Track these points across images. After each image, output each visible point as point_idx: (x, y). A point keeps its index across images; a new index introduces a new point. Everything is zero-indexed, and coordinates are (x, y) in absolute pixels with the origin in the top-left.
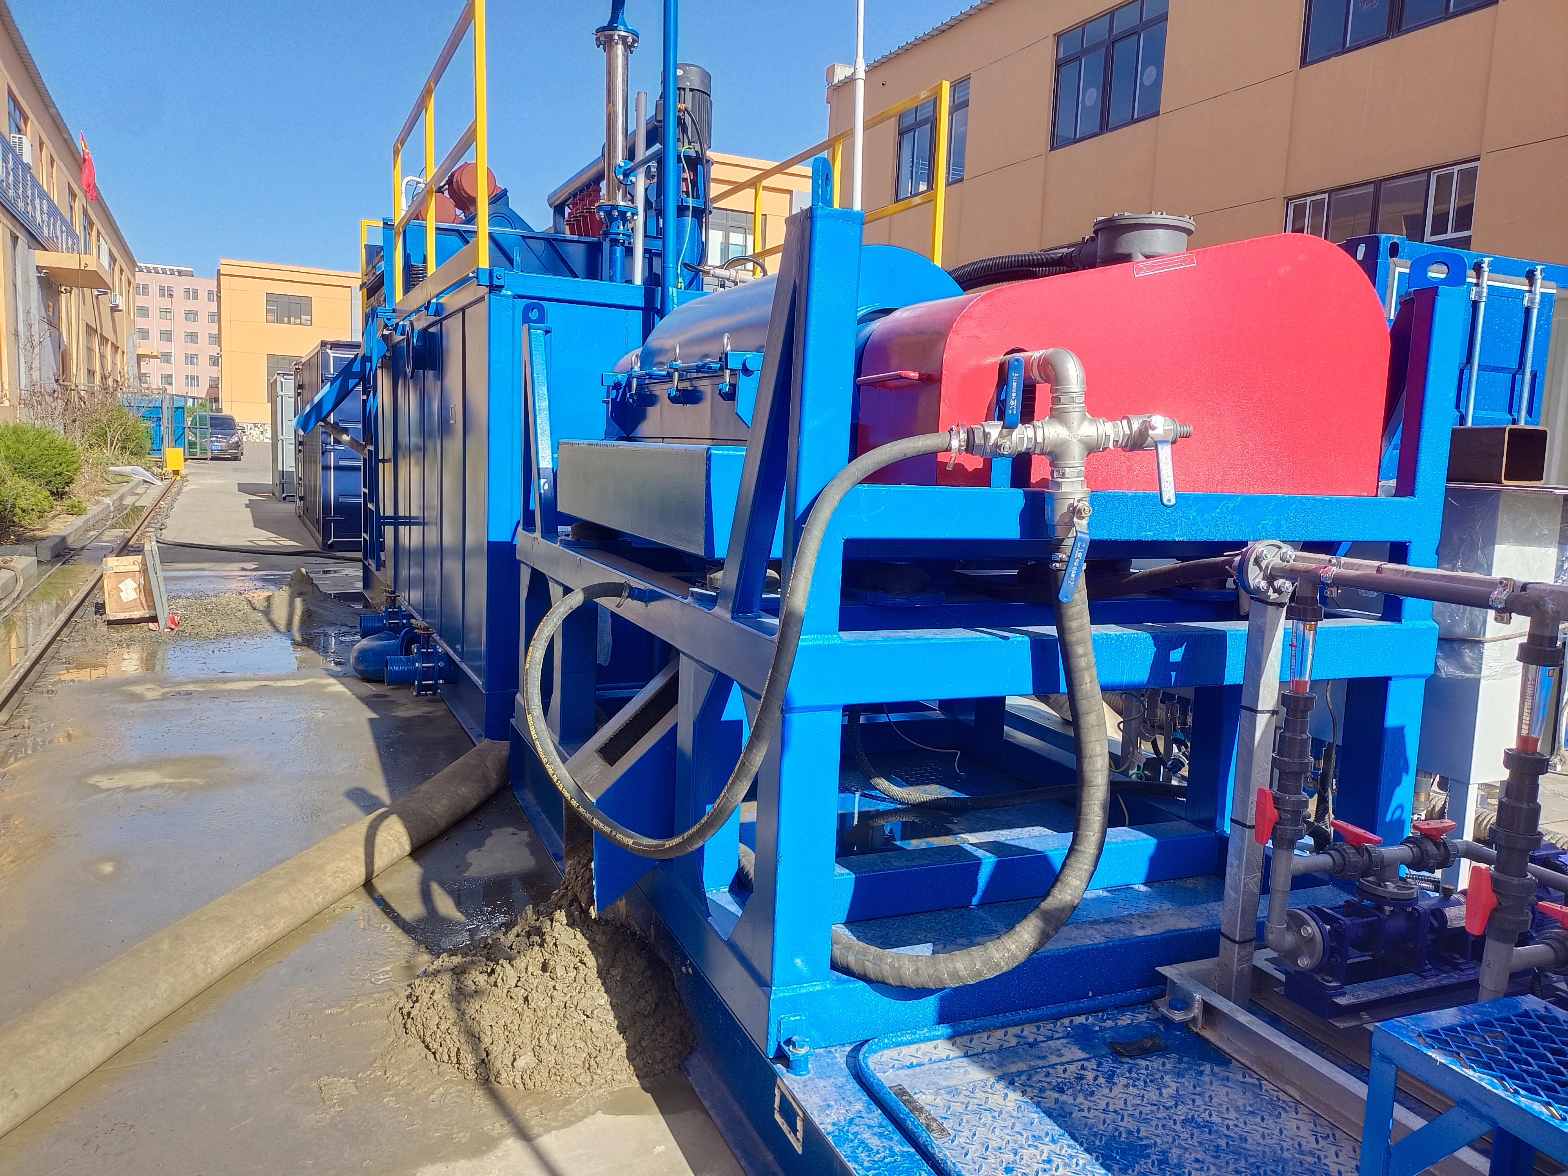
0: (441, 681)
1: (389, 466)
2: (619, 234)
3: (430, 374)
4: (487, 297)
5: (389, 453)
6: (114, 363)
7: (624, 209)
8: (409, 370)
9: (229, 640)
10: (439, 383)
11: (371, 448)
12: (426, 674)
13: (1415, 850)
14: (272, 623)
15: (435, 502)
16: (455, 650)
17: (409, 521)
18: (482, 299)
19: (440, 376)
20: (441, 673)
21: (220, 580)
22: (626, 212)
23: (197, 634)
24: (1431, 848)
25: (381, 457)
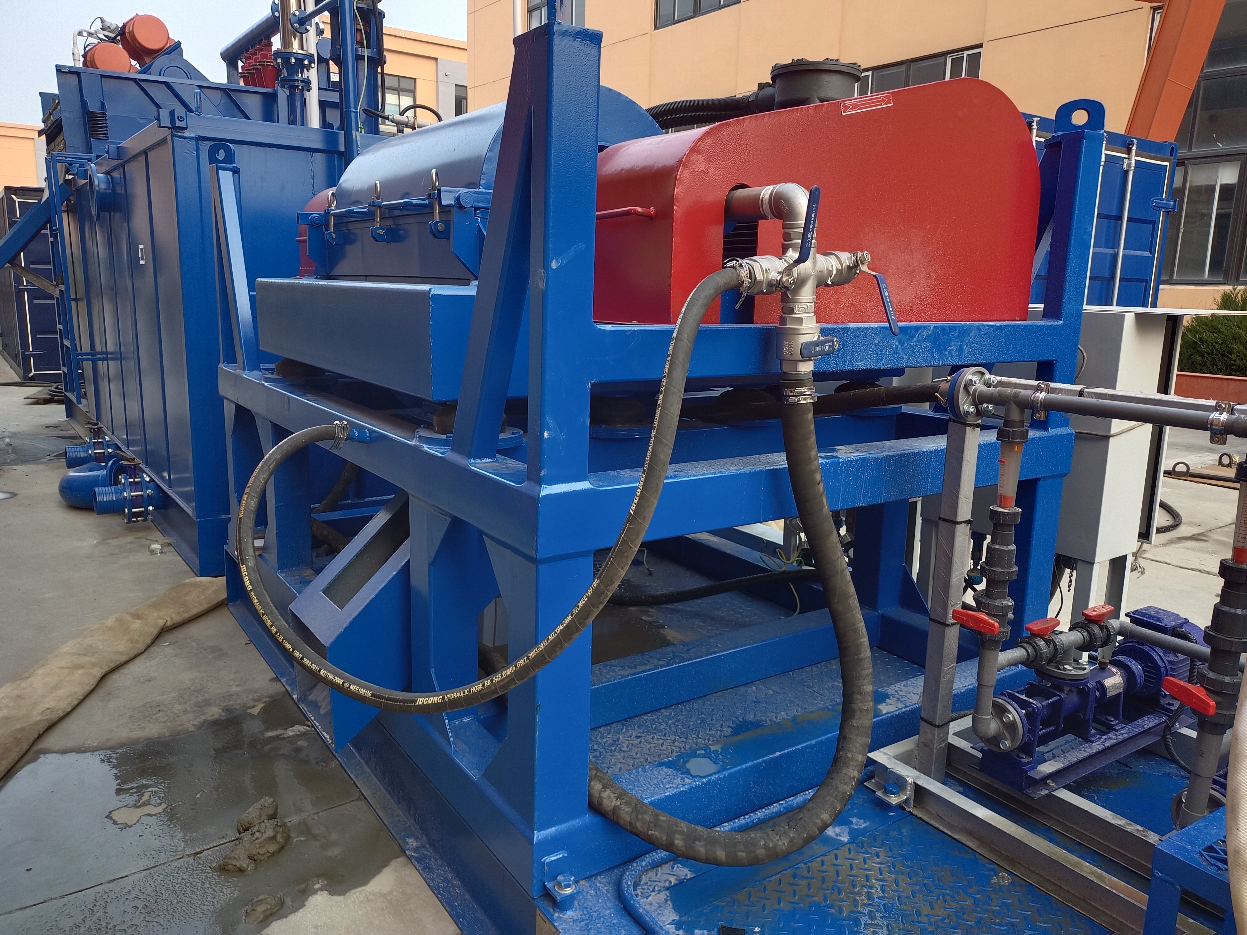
0: (151, 508)
1: (83, 305)
2: (298, 81)
3: (117, 216)
4: (169, 138)
5: (81, 293)
7: (300, 57)
8: (94, 211)
10: (126, 225)
11: (62, 287)
12: (135, 502)
13: (1085, 634)
15: (130, 338)
16: (163, 478)
17: (106, 356)
18: (164, 141)
19: (128, 217)
20: (150, 500)
22: (303, 60)
24: (1097, 630)
25: (73, 296)
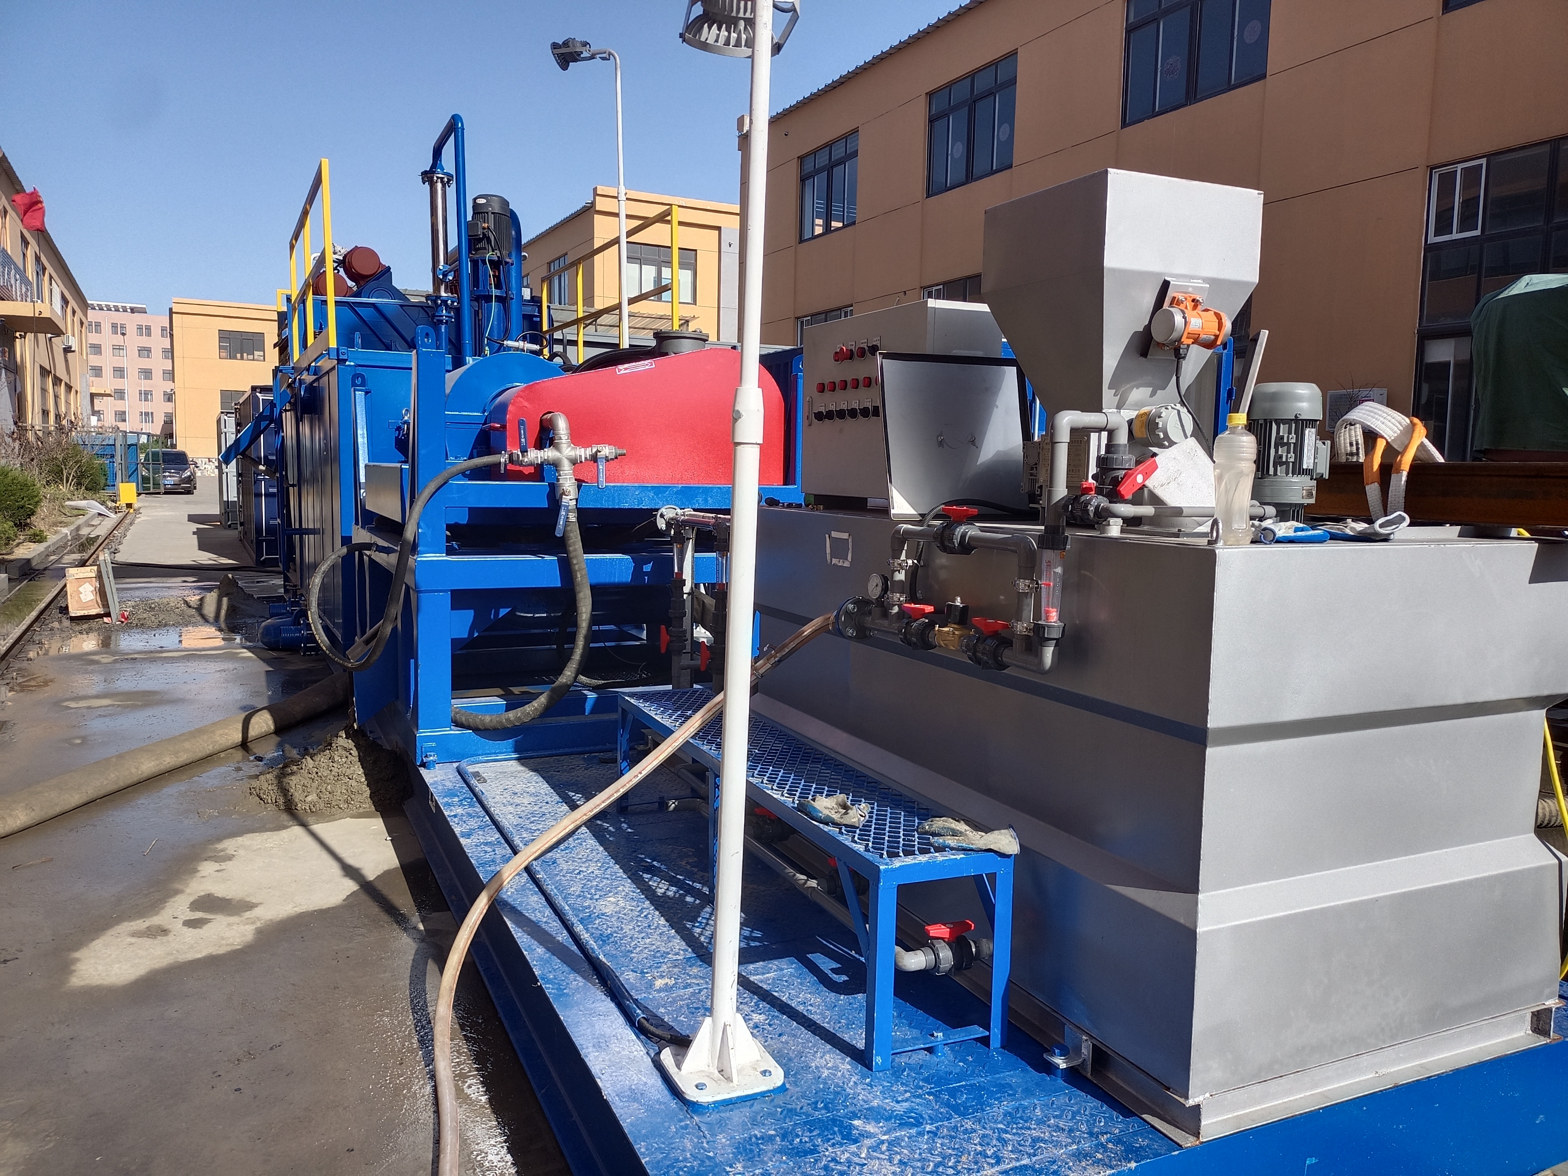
1: (296, 490)
2: (442, 316)
3: (316, 418)
5: (295, 479)
6: (68, 403)
8: (299, 416)
9: (167, 628)
10: (321, 424)
14: (203, 617)
17: (307, 531)
19: (321, 419)
21: (164, 589)
22: (447, 301)
23: (142, 624)
25: (291, 483)
